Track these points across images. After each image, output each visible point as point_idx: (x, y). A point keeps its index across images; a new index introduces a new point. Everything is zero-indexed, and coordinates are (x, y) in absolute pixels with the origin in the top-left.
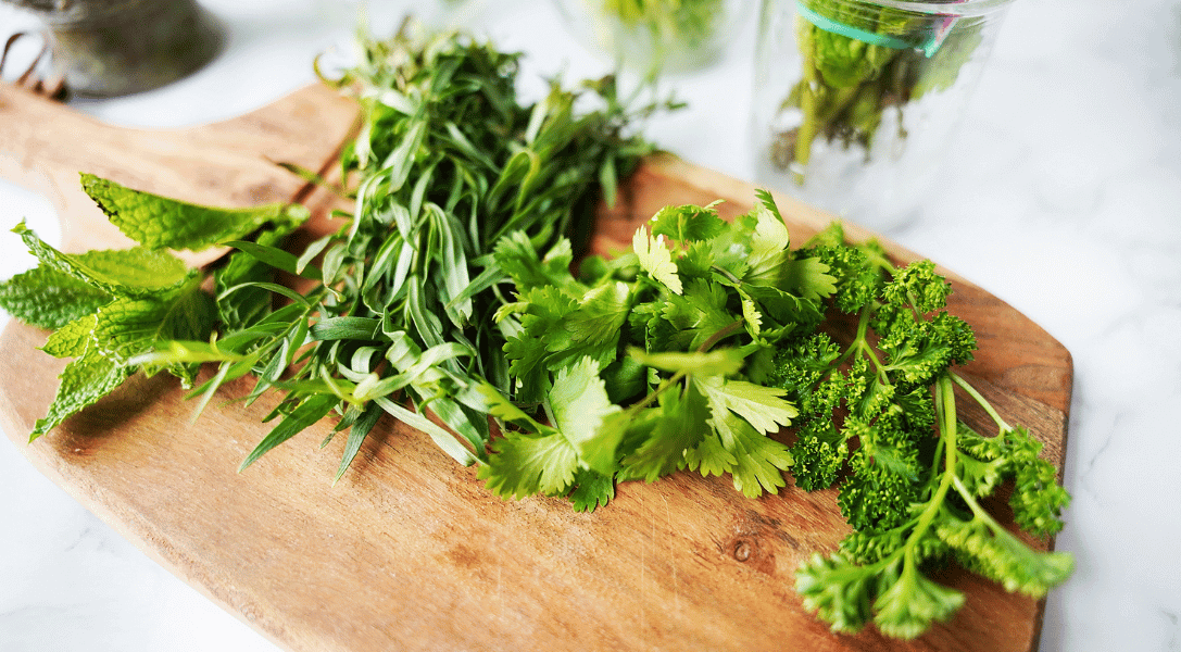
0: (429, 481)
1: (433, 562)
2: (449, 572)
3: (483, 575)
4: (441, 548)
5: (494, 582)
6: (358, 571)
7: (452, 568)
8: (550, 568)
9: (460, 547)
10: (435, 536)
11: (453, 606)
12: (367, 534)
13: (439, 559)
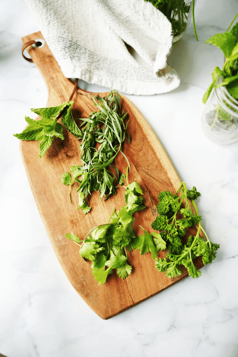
0: (75, 205)
1: (67, 219)
2: (68, 223)
3: (73, 227)
4: (69, 218)
5: (73, 229)
6: (56, 213)
7: (69, 223)
8: (83, 233)
9: (73, 220)
10: (70, 215)
11: (65, 229)
12: (61, 208)
13: (68, 220)
